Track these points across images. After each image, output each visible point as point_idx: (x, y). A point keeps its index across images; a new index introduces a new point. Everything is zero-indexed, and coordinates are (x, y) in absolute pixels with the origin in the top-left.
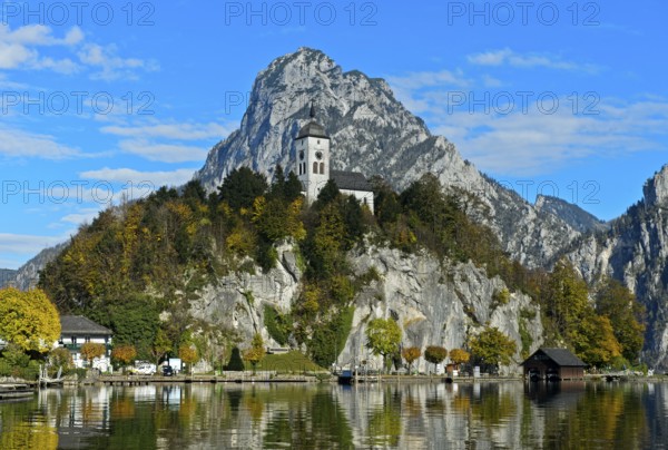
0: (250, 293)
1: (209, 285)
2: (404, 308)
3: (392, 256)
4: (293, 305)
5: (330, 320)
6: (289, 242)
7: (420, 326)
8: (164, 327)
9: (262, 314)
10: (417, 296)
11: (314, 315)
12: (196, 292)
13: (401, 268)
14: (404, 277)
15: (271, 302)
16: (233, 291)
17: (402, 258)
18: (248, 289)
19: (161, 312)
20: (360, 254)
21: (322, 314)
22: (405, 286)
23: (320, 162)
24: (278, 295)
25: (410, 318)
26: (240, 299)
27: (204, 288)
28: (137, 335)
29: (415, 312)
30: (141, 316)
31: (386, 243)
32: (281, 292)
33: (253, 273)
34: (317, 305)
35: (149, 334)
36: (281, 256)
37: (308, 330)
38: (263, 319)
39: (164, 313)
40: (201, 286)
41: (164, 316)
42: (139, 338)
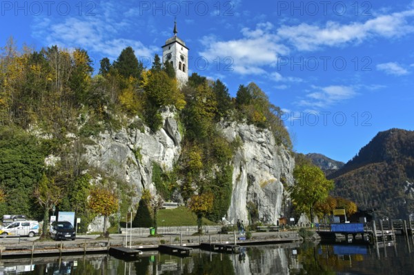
0: (139, 149)
1: (106, 132)
2: (259, 172)
3: (249, 130)
4: (174, 165)
5: (214, 177)
6: (171, 111)
7: (274, 186)
8: (51, 172)
9: (151, 170)
10: (270, 162)
11: (198, 173)
12: (91, 137)
13: (257, 140)
14: (259, 147)
15: (156, 160)
16: (124, 146)
17: (257, 132)
18: (138, 145)
19: (47, 155)
20: (226, 127)
21: (206, 172)
22: (259, 154)
23: (183, 63)
24: (161, 155)
25: (265, 180)
26: (130, 154)
27: (100, 134)
28: (11, 182)
29: (268, 175)
30: (19, 157)
31: (244, 120)
32: (164, 153)
33: (143, 131)
34: (200, 164)
35: (30, 181)
36: (164, 122)
37: (194, 187)
38: (151, 175)
39: (52, 157)
40: (98, 131)
41: (51, 161)
42: (13, 186)
